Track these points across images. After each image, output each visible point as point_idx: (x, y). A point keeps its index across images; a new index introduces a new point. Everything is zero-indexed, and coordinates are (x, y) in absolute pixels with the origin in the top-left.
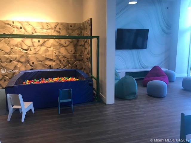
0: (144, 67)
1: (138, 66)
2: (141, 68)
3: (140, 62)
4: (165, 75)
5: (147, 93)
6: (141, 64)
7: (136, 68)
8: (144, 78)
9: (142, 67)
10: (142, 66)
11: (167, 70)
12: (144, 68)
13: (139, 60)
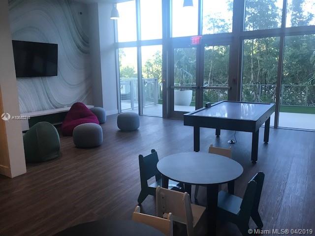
0: (57, 106)
1: (46, 106)
2: (52, 109)
3: (49, 98)
4: (92, 115)
5: (75, 145)
6: (51, 102)
7: (44, 110)
8: (61, 123)
9: (53, 107)
10: (53, 105)
11: (93, 107)
12: (57, 108)
13: (47, 94)
